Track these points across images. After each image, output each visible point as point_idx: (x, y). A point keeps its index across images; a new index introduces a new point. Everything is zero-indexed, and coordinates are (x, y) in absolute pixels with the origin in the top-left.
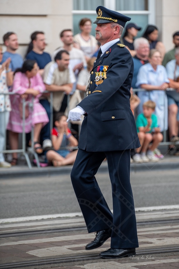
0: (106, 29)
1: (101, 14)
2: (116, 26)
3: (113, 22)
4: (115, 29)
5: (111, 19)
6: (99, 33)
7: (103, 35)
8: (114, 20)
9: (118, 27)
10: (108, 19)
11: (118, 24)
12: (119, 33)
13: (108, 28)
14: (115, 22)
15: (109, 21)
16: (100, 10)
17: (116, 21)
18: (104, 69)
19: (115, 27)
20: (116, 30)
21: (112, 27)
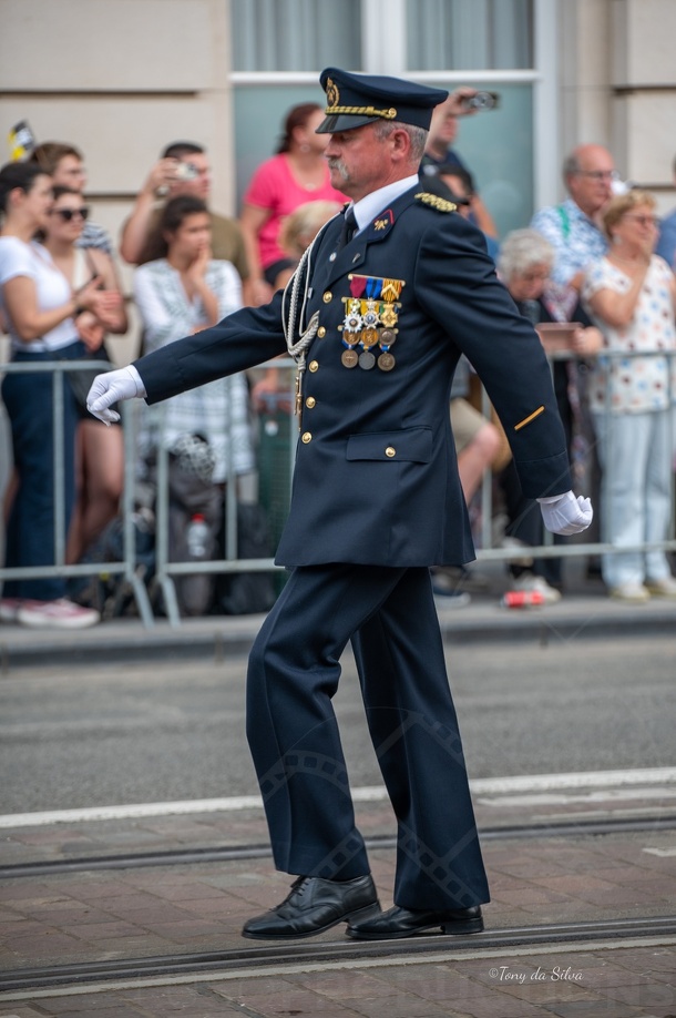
0: (360, 150)
1: (334, 97)
2: (395, 131)
3: (383, 118)
4: (392, 144)
5: (370, 110)
6: (339, 164)
7: (351, 170)
8: (382, 113)
9: (402, 134)
10: (362, 110)
11: (400, 125)
12: (409, 154)
13: (368, 143)
14: (390, 120)
15: (366, 119)
16: (330, 82)
17: (392, 113)
18: (384, 291)
19: (392, 136)
20: (397, 146)
21: (380, 138)
